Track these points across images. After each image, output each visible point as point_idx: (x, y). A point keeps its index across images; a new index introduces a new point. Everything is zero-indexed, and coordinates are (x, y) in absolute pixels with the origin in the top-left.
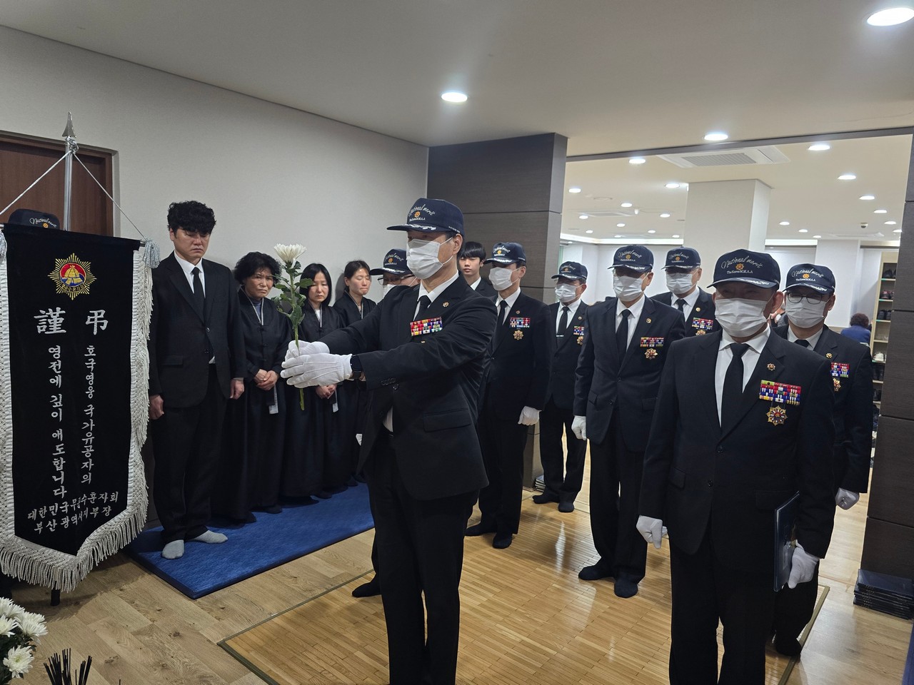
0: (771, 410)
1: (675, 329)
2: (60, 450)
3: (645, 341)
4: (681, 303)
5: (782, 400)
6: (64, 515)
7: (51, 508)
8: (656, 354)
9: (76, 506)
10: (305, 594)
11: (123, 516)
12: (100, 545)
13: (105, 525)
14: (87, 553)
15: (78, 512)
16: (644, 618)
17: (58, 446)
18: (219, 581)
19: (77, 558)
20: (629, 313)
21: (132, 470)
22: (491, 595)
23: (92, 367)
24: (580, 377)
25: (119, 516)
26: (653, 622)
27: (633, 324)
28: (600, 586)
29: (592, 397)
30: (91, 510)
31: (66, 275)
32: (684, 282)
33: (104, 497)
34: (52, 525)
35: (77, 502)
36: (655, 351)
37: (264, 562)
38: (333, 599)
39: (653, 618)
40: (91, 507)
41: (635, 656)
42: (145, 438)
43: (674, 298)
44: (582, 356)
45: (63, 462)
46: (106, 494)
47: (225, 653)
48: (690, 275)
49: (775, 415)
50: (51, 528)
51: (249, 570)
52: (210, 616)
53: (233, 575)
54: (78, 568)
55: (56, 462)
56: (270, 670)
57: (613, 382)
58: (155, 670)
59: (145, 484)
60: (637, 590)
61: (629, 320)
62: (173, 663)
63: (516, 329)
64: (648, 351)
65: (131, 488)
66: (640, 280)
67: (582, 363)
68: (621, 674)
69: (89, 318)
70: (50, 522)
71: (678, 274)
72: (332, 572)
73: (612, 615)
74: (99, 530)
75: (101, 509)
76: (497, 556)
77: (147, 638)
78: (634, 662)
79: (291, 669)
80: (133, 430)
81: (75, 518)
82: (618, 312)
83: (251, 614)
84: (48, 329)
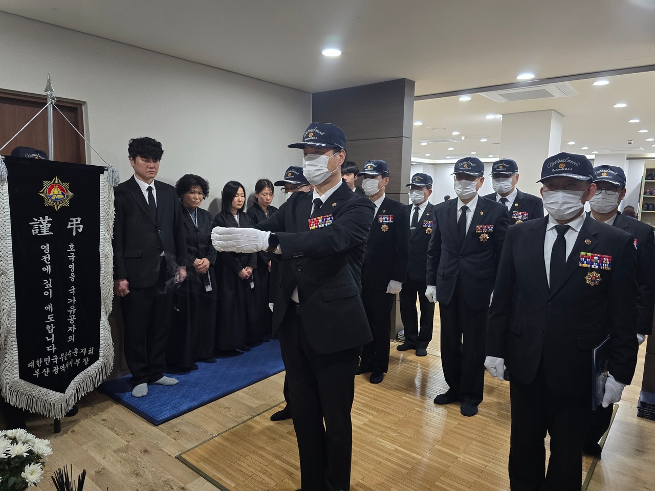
0: (588, 275)
1: (502, 219)
2: (50, 318)
3: (479, 228)
4: (504, 200)
5: (597, 267)
6: (55, 365)
7: (45, 360)
8: (488, 238)
9: (64, 359)
10: (236, 419)
11: (97, 364)
12: (82, 385)
13: (85, 371)
14: (73, 391)
15: (65, 362)
16: (484, 431)
17: (49, 316)
18: (174, 412)
19: (65, 395)
20: (467, 208)
21: (102, 332)
22: (371, 417)
23: (73, 259)
24: (430, 257)
25: (94, 364)
26: (491, 433)
27: (470, 216)
28: (450, 408)
29: (440, 271)
30: (74, 361)
31: (52, 193)
32: (506, 184)
33: (84, 351)
34: (46, 371)
35: (64, 355)
36: (487, 235)
37: (206, 398)
38: (257, 422)
39: (490, 431)
40: (74, 358)
41: (479, 458)
42: (111, 309)
43: (499, 198)
44: (432, 241)
45: (53, 327)
46: (85, 349)
47: (181, 463)
48: (511, 179)
49: (591, 279)
50: (45, 374)
51: (195, 403)
52: (169, 437)
53: (184, 407)
54: (66, 402)
55: (48, 327)
56: (215, 475)
57: (457, 259)
58: (132, 477)
59: (112, 341)
60: (477, 411)
61: (467, 214)
62: (144, 471)
63: (383, 224)
64: (482, 235)
65: (102, 344)
66: (475, 183)
67: (432, 246)
68: (470, 472)
69: (70, 223)
70: (45, 370)
71: (501, 178)
72: (255, 403)
73: (461, 429)
74: (80, 374)
75: (81, 360)
76: (373, 389)
77: (124, 455)
78: (479, 463)
79: (229, 474)
80: (102, 303)
81: (63, 367)
82: (459, 208)
83: (198, 435)
84: (39, 232)
